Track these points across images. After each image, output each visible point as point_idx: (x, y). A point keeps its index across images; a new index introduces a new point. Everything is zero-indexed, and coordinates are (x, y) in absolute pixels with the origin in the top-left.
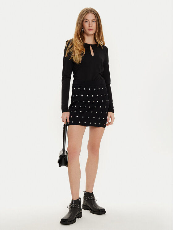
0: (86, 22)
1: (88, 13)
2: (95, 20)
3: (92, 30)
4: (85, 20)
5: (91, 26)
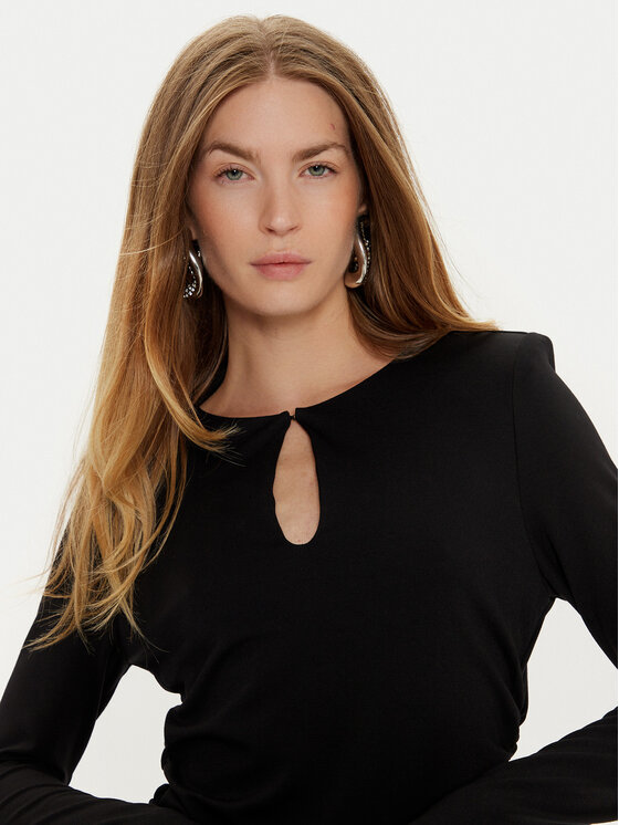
0: (233, 173)
1: (254, 74)
2: (333, 157)
3: (299, 263)
4: (217, 159)
5: (280, 221)
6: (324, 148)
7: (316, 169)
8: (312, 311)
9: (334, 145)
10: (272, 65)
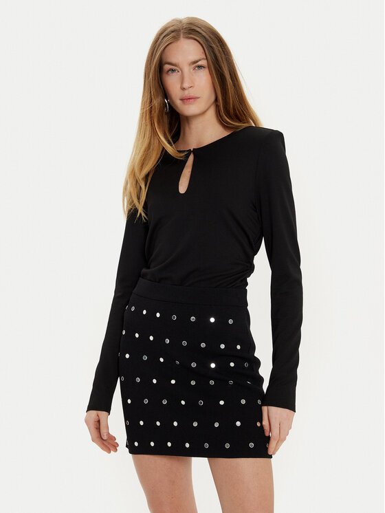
6: (200, 60)
7: (200, 67)
8: (203, 113)
9: (203, 59)
10: (182, 35)
